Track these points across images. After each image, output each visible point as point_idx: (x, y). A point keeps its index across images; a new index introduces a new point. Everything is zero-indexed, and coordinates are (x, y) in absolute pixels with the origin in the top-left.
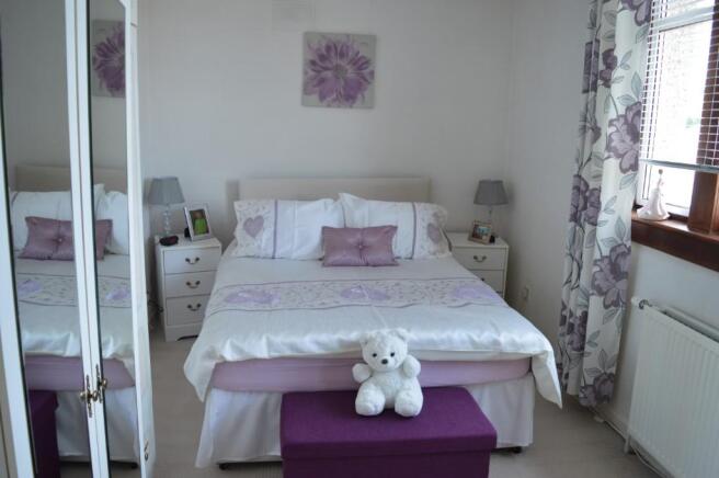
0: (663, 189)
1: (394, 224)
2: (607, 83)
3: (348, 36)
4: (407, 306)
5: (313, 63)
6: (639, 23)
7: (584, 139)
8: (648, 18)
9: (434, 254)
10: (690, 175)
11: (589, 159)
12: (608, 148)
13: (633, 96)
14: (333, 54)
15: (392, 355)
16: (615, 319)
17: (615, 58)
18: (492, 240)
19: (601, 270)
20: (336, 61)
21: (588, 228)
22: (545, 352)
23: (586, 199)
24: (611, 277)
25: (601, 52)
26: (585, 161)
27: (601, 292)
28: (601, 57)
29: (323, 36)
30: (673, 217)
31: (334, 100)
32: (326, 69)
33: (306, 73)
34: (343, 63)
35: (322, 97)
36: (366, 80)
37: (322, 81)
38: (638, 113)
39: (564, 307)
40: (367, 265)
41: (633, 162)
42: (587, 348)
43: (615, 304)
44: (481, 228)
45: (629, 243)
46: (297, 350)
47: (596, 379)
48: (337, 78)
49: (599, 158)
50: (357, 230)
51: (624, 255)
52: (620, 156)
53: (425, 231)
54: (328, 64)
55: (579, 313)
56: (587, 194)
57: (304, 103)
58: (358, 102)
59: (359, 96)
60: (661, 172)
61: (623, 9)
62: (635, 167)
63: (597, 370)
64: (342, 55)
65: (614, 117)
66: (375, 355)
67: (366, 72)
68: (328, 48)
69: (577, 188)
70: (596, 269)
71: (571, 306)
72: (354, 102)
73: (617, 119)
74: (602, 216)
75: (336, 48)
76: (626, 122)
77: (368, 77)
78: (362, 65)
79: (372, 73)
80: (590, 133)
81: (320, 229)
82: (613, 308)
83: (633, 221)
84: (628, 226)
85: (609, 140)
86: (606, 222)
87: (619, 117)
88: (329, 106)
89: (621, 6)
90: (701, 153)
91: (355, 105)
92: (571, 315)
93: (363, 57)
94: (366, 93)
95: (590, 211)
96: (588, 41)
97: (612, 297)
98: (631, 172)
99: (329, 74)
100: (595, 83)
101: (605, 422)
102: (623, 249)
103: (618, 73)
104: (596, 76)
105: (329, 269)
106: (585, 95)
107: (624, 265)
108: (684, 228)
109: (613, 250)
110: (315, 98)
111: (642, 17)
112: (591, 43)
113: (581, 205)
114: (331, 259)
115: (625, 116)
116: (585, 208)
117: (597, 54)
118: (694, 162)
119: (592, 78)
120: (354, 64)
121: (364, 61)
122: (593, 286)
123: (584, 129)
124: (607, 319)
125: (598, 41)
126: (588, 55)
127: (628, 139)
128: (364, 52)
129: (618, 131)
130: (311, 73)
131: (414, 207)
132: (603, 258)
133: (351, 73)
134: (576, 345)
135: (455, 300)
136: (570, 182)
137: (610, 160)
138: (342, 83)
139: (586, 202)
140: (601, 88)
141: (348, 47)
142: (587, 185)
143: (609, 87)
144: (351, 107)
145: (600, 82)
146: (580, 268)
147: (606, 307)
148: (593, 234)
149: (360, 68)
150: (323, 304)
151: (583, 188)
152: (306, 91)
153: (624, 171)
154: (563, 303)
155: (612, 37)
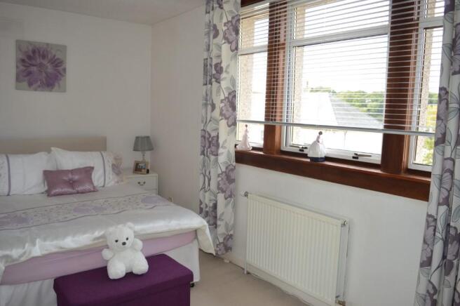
0: (249, 135)
1: (92, 166)
2: (218, 81)
3: (48, 44)
4: (120, 212)
5: (23, 61)
6: (232, 51)
7: (207, 110)
8: (237, 48)
9: (118, 182)
10: (262, 127)
11: (210, 121)
12: (221, 114)
13: (232, 88)
14: (37, 55)
15: (127, 239)
16: (230, 205)
17: (221, 68)
18: (148, 172)
19: (222, 179)
20: (39, 60)
21: (212, 158)
22: (205, 226)
23: (210, 142)
24: (227, 182)
25: (213, 64)
26: (208, 121)
27: (223, 191)
28: (213, 67)
29: (30, 43)
30: (254, 149)
31: (39, 86)
32: (33, 65)
33: (17, 67)
34: (45, 62)
35: (30, 84)
36: (60, 74)
37: (30, 73)
38: (235, 96)
39: (201, 203)
40: (78, 193)
41: (233, 121)
42: (219, 223)
43: (230, 196)
44: (140, 165)
45: (234, 164)
46: (61, 248)
47: (224, 239)
48: (40, 71)
49: (216, 120)
50: (68, 171)
51: (232, 170)
52: (227, 118)
53: (111, 169)
54: (34, 62)
55: (211, 205)
56: (210, 139)
57: (17, 88)
58: (56, 87)
59: (56, 84)
60: (246, 126)
61: (225, 43)
62: (234, 124)
63: (224, 234)
64: (44, 57)
65: (223, 98)
66: (117, 241)
67: (60, 68)
68: (34, 52)
69: (203, 137)
70: (220, 179)
71: (207, 201)
72: (52, 88)
73: (225, 99)
74: (221, 150)
75: (39, 52)
76: (229, 101)
77: (62, 72)
78: (58, 64)
79: (65, 70)
80: (209, 107)
81: (42, 172)
82: (229, 199)
83: (236, 152)
84: (233, 154)
85: (222, 110)
86: (223, 153)
87: (226, 98)
88: (36, 90)
89: (223, 41)
90: (266, 116)
91: (54, 90)
92: (207, 206)
93: (58, 59)
94: (61, 82)
95: (213, 148)
96: (205, 57)
97: (228, 193)
98: (233, 127)
99: (34, 69)
100: (210, 80)
101: (230, 262)
102: (231, 167)
103: (224, 75)
104: (211, 76)
105: (54, 198)
106: (205, 86)
107: (232, 175)
108: (261, 153)
109: (227, 168)
110: (25, 84)
111: (233, 48)
112: (207, 59)
113: (207, 146)
114: (54, 191)
115: (228, 98)
116: (209, 147)
117: (211, 65)
118: (263, 120)
119: (209, 78)
120: (52, 63)
121: (58, 61)
122: (219, 188)
123: (206, 105)
124: (226, 205)
125: (211, 58)
126: (205, 66)
127: (230, 109)
128: (59, 55)
129: (225, 105)
130: (22, 68)
131: (102, 154)
132: (223, 172)
133: (50, 69)
134: (212, 222)
135: (146, 206)
136: (200, 133)
137: (222, 121)
138: (44, 75)
139: (210, 144)
140: (214, 84)
141: (47, 51)
142: (209, 135)
143: (219, 83)
144: (51, 91)
145: (213, 80)
146: (209, 180)
147: (226, 199)
148: (216, 161)
149: (57, 66)
150: (66, 218)
151: (207, 136)
152: (18, 79)
153: (229, 126)
154: (200, 201)
155: (219, 56)
